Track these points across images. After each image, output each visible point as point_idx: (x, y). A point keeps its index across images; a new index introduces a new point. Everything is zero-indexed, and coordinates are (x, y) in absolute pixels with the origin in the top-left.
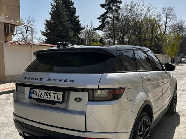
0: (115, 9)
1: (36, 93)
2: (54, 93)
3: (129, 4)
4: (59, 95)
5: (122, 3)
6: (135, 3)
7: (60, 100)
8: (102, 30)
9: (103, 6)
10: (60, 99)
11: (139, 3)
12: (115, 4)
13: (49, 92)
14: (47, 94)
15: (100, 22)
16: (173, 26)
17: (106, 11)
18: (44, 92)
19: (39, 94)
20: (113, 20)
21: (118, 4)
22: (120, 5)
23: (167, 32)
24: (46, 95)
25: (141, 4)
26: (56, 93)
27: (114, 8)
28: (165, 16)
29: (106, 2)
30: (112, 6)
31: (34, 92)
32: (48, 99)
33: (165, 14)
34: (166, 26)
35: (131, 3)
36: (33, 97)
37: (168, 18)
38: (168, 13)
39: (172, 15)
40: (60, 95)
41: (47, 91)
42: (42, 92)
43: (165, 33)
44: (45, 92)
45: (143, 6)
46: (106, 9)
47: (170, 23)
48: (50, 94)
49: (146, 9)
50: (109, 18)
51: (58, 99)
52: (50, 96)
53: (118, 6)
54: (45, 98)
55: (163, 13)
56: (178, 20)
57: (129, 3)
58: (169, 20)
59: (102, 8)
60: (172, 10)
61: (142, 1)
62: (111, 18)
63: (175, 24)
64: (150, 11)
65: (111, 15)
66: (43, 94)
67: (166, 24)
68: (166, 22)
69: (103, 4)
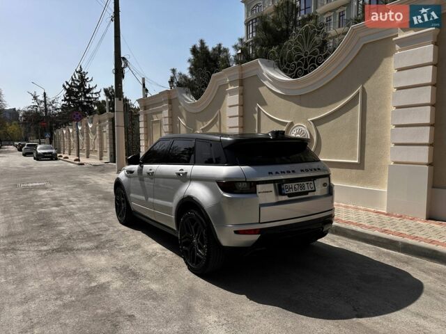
1: (289, 188)
2: (306, 184)
4: (311, 184)
7: (313, 189)
13: (302, 183)
14: (301, 185)
19: (292, 188)
24: (299, 187)
32: (303, 190)
41: (299, 183)
52: (304, 187)
54: (300, 191)
66: (297, 187)
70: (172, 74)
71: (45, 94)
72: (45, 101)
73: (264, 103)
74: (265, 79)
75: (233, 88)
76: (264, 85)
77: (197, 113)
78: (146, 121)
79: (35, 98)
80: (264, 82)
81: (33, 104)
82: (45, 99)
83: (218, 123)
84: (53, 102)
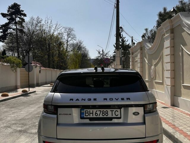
0: (19, 21)
1: (89, 113)
2: (111, 111)
3: (35, 19)
4: (116, 111)
5: (26, 16)
6: (41, 19)
8: (3, 42)
9: (4, 15)
10: (118, 115)
11: (47, 20)
12: (19, 16)
13: (105, 110)
14: (103, 112)
15: (1, 32)
16: (73, 45)
17: (8, 21)
18: (99, 111)
19: (93, 113)
20: (16, 32)
21: (22, 17)
22: (24, 18)
23: (68, 50)
24: (101, 113)
25: (49, 21)
26: (113, 111)
27: (18, 19)
28: (66, 35)
29: (8, 12)
30: (15, 18)
31: (87, 112)
32: (105, 116)
33: (67, 34)
34: (68, 44)
35: (37, 18)
36: (85, 117)
37: (69, 37)
38: (69, 33)
39: (73, 35)
40: (118, 112)
41: (102, 110)
42: (97, 111)
43: (67, 50)
44: (101, 111)
45: (51, 23)
46: (8, 19)
47: (71, 42)
48: (107, 112)
49: (54, 26)
50: (11, 30)
51: (117, 115)
52: (107, 113)
53: (22, 18)
54: (101, 116)
55: (65, 32)
56: (77, 40)
57: (35, 17)
58: (70, 39)
59: (3, 17)
60: (73, 30)
61: (50, 18)
62: (14, 29)
63: (75, 43)
64: (58, 30)
65: (14, 27)
67: (67, 42)
68: (67, 41)
69: (4, 13)
70: (145, 32)
71: (103, 50)
72: (103, 54)
73: (185, 44)
74: (185, 27)
75: (167, 35)
76: (185, 31)
77: (152, 54)
78: (133, 61)
79: (99, 53)
80: (184, 29)
81: (98, 56)
82: (103, 53)
83: (161, 60)
84: (107, 54)
